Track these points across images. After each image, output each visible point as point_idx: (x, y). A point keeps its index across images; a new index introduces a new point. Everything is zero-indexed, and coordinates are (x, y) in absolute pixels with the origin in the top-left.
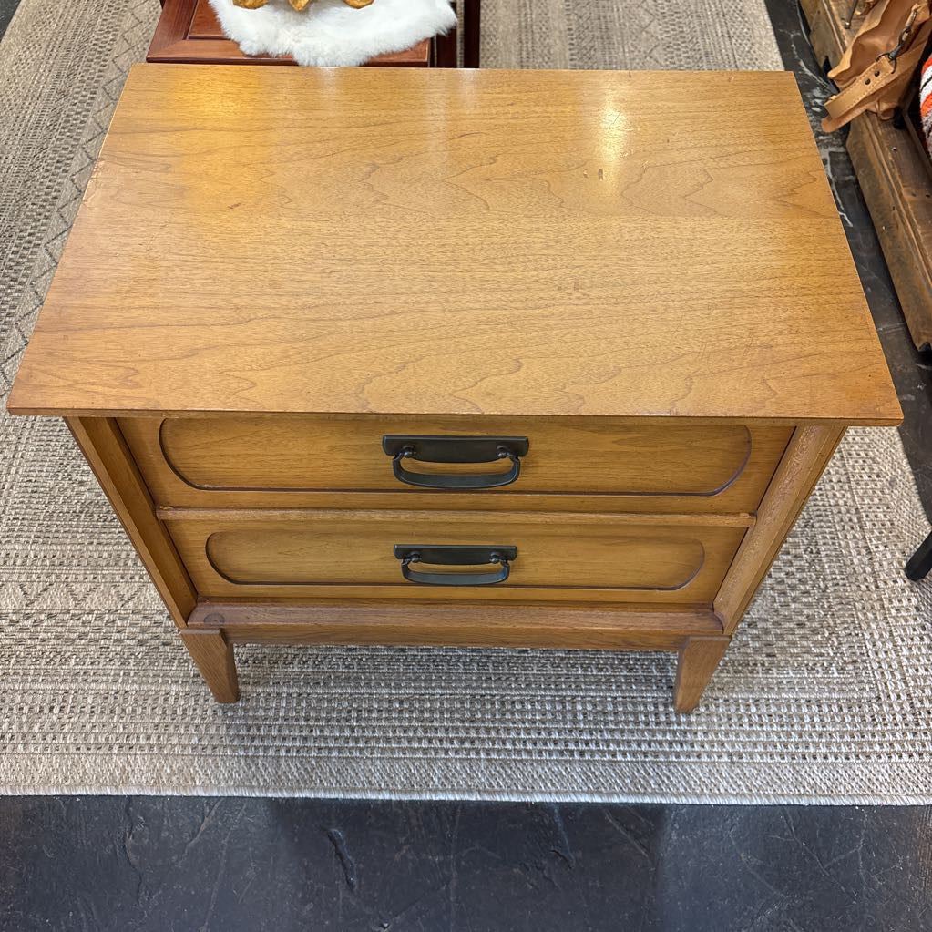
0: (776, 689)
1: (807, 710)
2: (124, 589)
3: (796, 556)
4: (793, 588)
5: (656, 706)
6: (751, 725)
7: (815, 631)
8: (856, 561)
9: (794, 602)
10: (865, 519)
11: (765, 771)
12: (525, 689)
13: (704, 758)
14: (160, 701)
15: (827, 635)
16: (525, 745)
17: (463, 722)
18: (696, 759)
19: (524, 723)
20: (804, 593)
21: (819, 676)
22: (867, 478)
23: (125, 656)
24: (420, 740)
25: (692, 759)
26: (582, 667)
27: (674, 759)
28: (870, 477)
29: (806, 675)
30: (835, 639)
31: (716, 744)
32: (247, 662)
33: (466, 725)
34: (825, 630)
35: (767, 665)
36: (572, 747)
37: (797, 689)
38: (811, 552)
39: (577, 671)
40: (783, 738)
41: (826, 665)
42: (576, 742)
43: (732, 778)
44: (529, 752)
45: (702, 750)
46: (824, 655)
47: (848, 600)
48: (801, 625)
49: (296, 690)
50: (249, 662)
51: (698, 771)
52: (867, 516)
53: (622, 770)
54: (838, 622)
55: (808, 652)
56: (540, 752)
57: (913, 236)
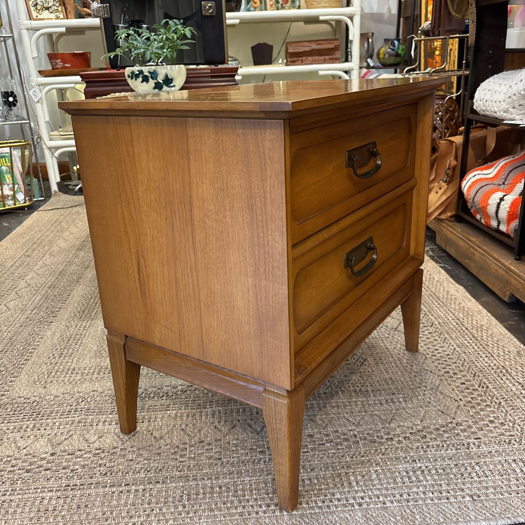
0: (489, 456)
1: (515, 466)
2: (21, 443)
3: (473, 390)
4: (479, 404)
5: (407, 473)
6: (479, 477)
7: (502, 424)
8: (514, 389)
9: (483, 411)
10: (510, 370)
11: (501, 504)
12: (310, 472)
13: (452, 500)
14: (37, 502)
15: (511, 425)
16: (317, 504)
17: (268, 494)
18: (446, 501)
19: (313, 491)
20: (486, 406)
21: (516, 446)
22: (503, 354)
23: (15, 480)
24: (236, 508)
25: (443, 501)
26: (349, 456)
27: (430, 502)
28: (504, 353)
29: (507, 447)
30: (518, 427)
31: (458, 491)
32: (106, 474)
33: (271, 495)
34: (510, 423)
35: (477, 443)
36: (352, 501)
37: (504, 455)
38: (483, 387)
39: (346, 458)
40: (506, 483)
41: (517, 440)
42: (354, 498)
43: (478, 510)
44: (320, 508)
45: (449, 495)
46: (514, 435)
47: (517, 407)
48: (491, 422)
49: (142, 487)
50: (108, 474)
51: (450, 507)
52: (511, 369)
53: (392, 512)
54: (516, 418)
55: (503, 435)
56: (329, 507)
57: (483, 252)
